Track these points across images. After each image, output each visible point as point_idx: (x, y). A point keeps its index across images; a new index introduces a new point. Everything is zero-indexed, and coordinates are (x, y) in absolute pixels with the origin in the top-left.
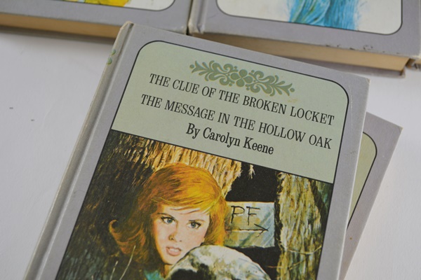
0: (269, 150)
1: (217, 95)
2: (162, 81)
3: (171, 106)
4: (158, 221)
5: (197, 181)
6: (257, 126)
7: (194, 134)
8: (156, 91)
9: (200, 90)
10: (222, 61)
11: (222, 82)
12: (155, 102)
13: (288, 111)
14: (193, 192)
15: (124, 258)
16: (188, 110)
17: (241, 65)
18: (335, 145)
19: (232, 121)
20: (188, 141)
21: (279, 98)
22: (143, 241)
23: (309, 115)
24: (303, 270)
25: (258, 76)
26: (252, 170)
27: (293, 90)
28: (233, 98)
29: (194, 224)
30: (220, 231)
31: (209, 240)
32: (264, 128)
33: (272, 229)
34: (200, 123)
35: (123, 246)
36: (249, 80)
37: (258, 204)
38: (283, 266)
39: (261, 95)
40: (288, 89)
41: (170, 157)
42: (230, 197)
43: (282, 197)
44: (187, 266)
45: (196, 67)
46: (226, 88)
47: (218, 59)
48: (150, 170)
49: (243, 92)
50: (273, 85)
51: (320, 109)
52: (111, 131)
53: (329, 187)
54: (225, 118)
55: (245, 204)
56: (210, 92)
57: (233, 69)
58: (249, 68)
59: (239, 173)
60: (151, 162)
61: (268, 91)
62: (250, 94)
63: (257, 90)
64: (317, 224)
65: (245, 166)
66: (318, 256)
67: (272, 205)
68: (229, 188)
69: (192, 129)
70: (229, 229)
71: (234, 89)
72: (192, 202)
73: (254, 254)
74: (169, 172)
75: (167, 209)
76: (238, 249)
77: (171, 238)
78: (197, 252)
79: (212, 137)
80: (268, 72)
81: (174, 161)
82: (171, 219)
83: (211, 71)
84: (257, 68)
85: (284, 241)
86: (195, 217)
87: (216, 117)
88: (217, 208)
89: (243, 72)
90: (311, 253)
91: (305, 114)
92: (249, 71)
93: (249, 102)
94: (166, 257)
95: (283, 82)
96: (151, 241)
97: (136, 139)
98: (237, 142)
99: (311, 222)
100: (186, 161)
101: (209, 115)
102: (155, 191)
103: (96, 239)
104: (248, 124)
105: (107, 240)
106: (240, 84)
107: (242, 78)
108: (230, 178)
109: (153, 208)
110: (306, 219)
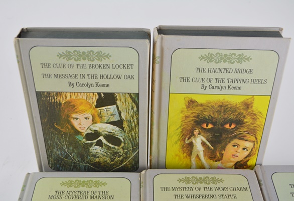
0: (108, 86)
1: (75, 67)
2: (47, 66)
3: (57, 76)
4: (72, 120)
5: (81, 103)
6: (99, 77)
7: (72, 86)
8: (47, 71)
9: (66, 66)
10: (71, 50)
11: (75, 60)
12: (49, 76)
13: (111, 67)
14: (81, 108)
15: (65, 134)
16: (65, 76)
17: (82, 50)
18: (136, 77)
19: (87, 77)
20: (70, 89)
21: (105, 62)
22: (70, 127)
23: (122, 66)
24: (133, 125)
25: (91, 53)
26: (102, 95)
27: (110, 56)
28: (83, 66)
29: (86, 118)
30: (97, 119)
31: (94, 122)
32: (102, 77)
33: (118, 114)
34: (73, 81)
35: (63, 130)
36: (88, 56)
37: (109, 107)
38: (125, 125)
39: (96, 62)
40: (108, 56)
41: (66, 97)
42: (97, 107)
43: (118, 102)
44: (90, 132)
45: (60, 56)
46: (78, 62)
47: (69, 49)
48: (60, 104)
49: (87, 62)
50: (100, 56)
51: (126, 63)
52: (36, 92)
53: (138, 95)
54: (83, 76)
55: (104, 108)
56: (72, 66)
57: (78, 52)
58: (86, 50)
59: (97, 97)
60: (59, 100)
61: (99, 60)
62: (91, 63)
63: (93, 60)
64: (135, 109)
65: (99, 94)
66: (138, 120)
67: (115, 106)
68: (95, 103)
69: (70, 84)
70: (101, 117)
71: (82, 62)
72: (82, 112)
73: (113, 123)
74: (68, 103)
75: (74, 116)
76: (107, 123)
77: (80, 124)
78: (91, 127)
79: (80, 85)
80: (96, 50)
81: (69, 98)
82: (77, 119)
83: (68, 56)
84: (89, 49)
85: (123, 117)
86: (86, 116)
87: (79, 76)
88: (93, 111)
89: (84, 53)
90: (135, 119)
91: (119, 66)
92: (86, 52)
93: (92, 66)
94: (80, 130)
95: (105, 53)
96: (73, 127)
97: (49, 93)
98: (92, 85)
99: (132, 109)
100: (74, 97)
101: (76, 76)
102: (66, 111)
103: (52, 130)
104: (95, 77)
105: (56, 129)
106: (84, 59)
107: (84, 56)
108: (95, 100)
109: (68, 116)
110: (130, 108)
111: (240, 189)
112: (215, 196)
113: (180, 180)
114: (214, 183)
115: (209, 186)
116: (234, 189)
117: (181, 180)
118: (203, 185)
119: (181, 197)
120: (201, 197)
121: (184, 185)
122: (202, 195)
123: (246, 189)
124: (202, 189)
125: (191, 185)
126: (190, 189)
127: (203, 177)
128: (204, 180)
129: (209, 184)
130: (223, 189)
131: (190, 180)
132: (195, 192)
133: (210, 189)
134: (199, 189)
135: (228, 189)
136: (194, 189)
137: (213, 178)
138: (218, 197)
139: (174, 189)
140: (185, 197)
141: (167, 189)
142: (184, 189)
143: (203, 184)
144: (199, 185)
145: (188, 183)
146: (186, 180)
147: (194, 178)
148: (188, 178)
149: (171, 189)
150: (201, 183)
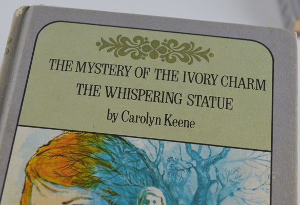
111: (248, 84)
112: (178, 97)
113: (103, 44)
114: (185, 60)
115: (171, 67)
116: (234, 82)
117: (105, 44)
118: (158, 63)
119: (93, 91)
120: (143, 98)
121: (108, 57)
122: (146, 92)
123: (262, 85)
124: (152, 75)
125: (126, 60)
126: (122, 71)
127: (161, 41)
128: (163, 50)
129: (173, 61)
130: (205, 79)
131: (128, 47)
132: (132, 82)
133: (171, 76)
134: (144, 73)
135: (218, 81)
136: (131, 73)
137: (187, 46)
138: (185, 100)
139: (81, 67)
140: (103, 92)
141: (65, 65)
142: (108, 70)
143: (159, 59)
144: (147, 62)
145: (122, 53)
146: (117, 46)
147: (139, 42)
148: (125, 39)
149: (74, 66)
150: (153, 56)
